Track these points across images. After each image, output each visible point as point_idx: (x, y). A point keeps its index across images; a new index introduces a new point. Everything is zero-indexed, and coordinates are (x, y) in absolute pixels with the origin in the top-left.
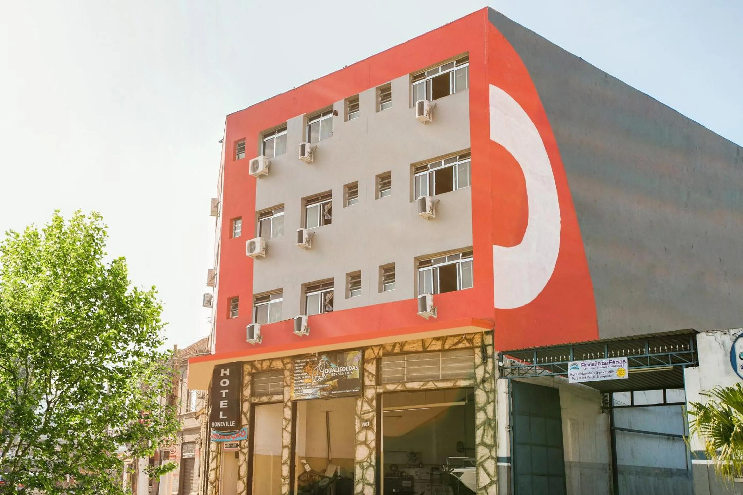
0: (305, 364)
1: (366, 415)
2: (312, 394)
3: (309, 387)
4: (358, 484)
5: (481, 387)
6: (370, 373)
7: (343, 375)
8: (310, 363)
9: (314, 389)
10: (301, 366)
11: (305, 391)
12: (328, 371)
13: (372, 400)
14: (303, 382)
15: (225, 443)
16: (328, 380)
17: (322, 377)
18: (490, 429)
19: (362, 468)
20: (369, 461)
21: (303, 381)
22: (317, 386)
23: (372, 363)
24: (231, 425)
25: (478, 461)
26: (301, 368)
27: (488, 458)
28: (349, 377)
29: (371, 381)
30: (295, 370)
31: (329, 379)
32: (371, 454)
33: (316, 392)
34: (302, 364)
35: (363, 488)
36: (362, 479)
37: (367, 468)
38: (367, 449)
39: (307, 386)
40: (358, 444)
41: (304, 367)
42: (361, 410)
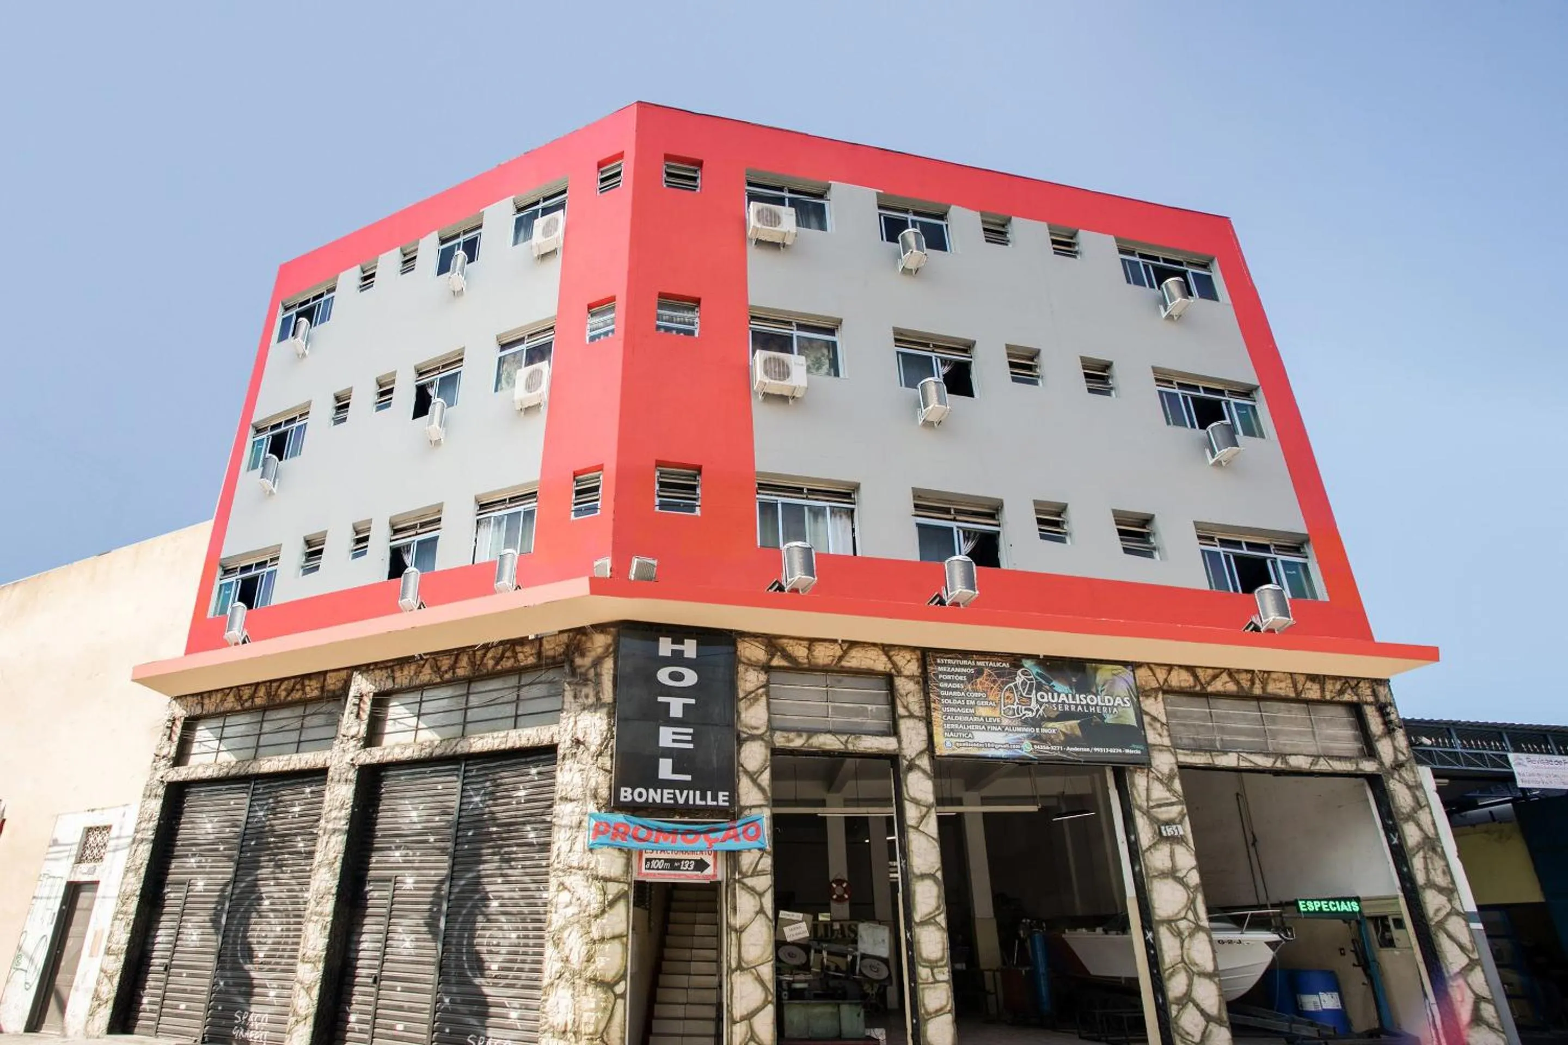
0: (972, 671)
1: (1163, 809)
2: (1009, 746)
3: (994, 728)
4: (1172, 975)
5: (1396, 776)
6: (1155, 719)
7: (1093, 714)
8: (986, 671)
9: (1011, 736)
10: (960, 674)
11: (980, 736)
12: (1048, 697)
13: (1171, 777)
14: (974, 715)
15: (645, 856)
16: (1050, 720)
17: (1031, 710)
18: (1436, 859)
19: (1179, 934)
20: (1191, 916)
21: (972, 711)
22: (1019, 729)
23: (1156, 698)
24: (710, 802)
25: (1431, 919)
26: (961, 678)
27: (1449, 914)
28: (1109, 719)
29: (1160, 735)
30: (942, 680)
31: (1053, 715)
32: (1193, 902)
33: (1019, 742)
34: (965, 670)
35: (1190, 985)
36: (1183, 961)
37: (1191, 935)
38: (1180, 887)
39: (986, 724)
40: (1155, 877)
41: (970, 678)
42: (1148, 799)
